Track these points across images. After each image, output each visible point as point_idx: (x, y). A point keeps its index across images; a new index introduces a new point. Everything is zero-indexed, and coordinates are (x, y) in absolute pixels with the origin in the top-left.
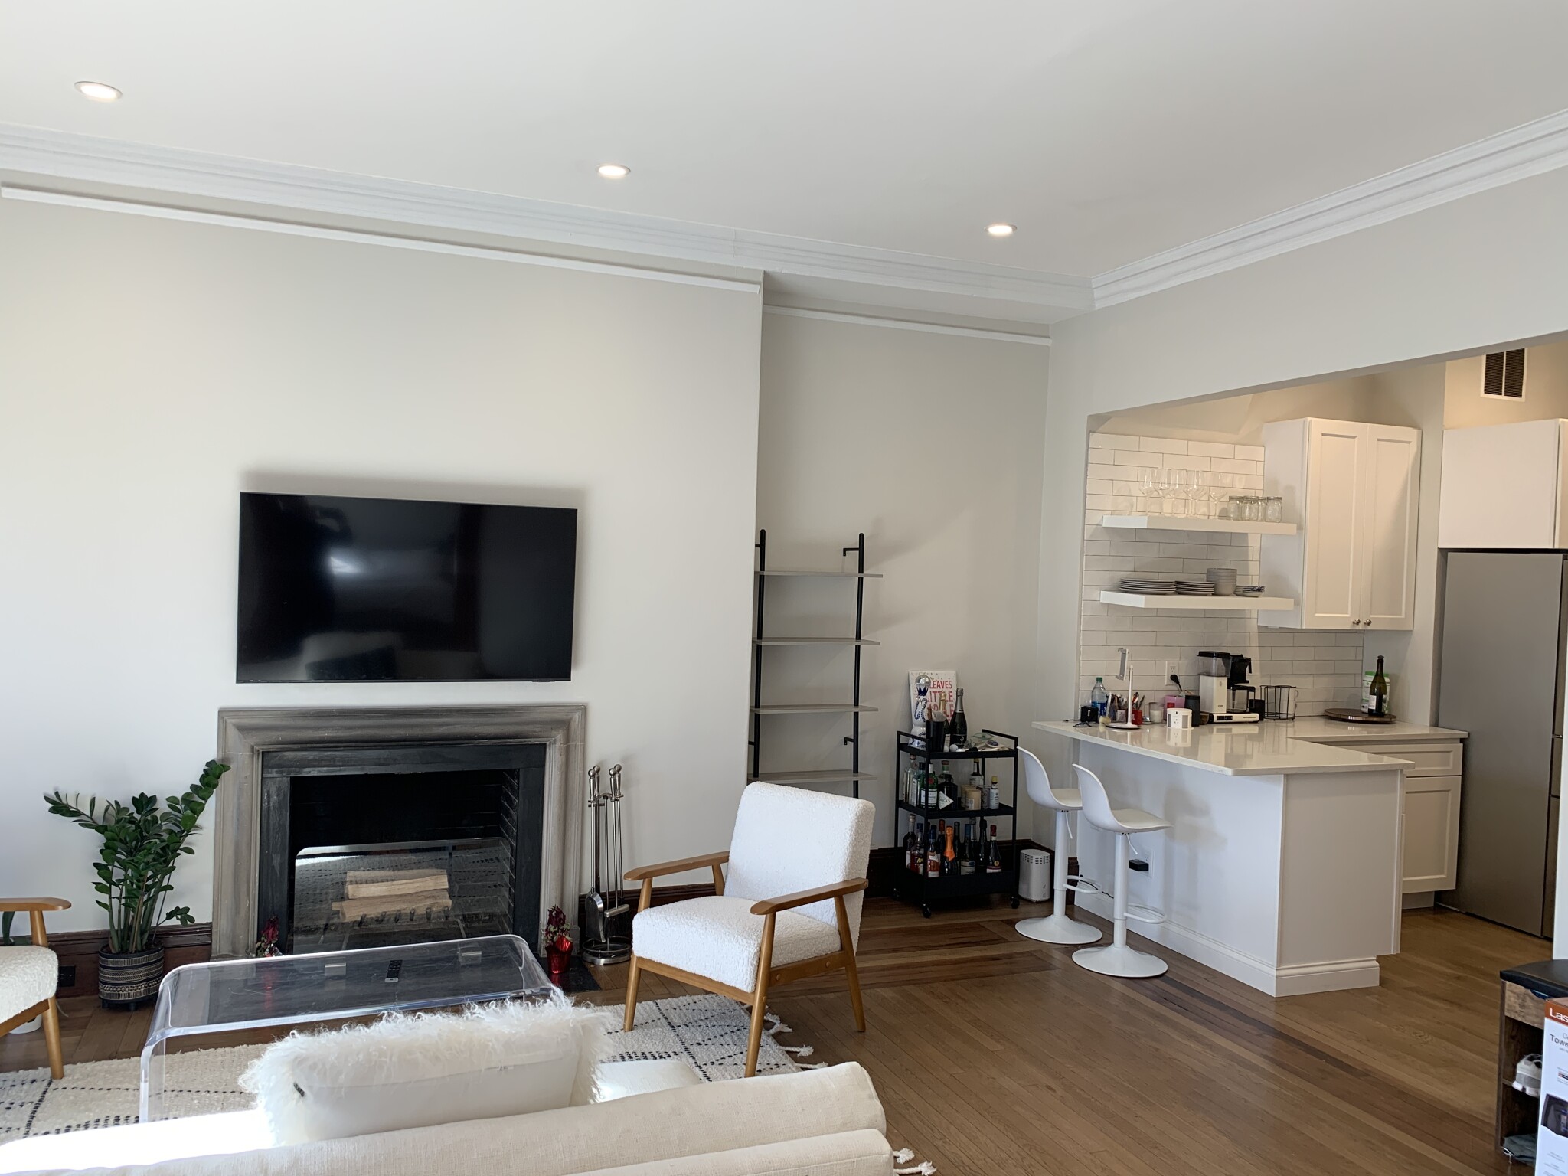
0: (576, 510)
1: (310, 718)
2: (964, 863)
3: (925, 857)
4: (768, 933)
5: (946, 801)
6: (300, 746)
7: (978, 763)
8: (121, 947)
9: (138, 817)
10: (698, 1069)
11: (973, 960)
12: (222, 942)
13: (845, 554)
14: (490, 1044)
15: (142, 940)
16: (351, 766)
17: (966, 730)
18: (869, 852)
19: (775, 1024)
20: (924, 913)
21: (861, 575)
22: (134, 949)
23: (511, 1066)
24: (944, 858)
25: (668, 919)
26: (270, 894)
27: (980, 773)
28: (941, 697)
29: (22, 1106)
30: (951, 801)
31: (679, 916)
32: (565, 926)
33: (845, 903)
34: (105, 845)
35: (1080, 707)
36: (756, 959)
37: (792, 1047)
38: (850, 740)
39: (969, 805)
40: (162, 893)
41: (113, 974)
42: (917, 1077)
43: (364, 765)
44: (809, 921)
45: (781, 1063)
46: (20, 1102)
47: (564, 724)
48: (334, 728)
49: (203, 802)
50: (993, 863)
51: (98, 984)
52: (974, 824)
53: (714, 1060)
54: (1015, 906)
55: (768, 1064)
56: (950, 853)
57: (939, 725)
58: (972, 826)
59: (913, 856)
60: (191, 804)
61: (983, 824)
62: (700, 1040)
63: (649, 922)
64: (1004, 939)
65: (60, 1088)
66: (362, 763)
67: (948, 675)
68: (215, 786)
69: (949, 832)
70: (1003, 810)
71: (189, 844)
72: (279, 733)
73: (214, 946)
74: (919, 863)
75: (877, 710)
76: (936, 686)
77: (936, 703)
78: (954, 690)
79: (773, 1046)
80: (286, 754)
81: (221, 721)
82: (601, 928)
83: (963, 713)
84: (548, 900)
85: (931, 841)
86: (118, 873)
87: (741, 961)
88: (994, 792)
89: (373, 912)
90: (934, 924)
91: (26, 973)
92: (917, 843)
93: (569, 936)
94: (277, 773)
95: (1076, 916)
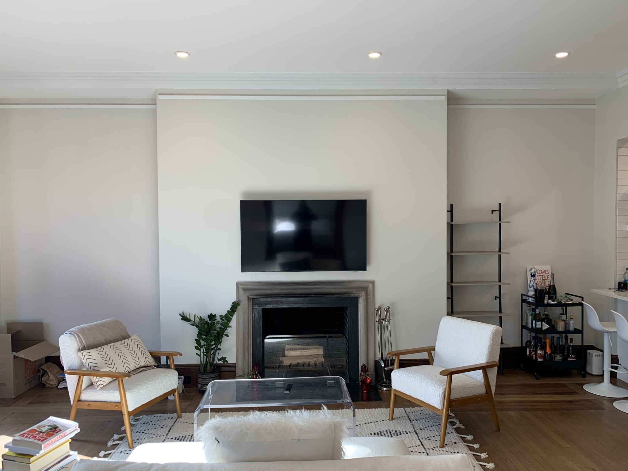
0: (366, 200)
1: (269, 285)
2: (556, 355)
3: (536, 352)
4: (449, 384)
5: (546, 326)
6: (265, 296)
7: (563, 309)
8: (204, 370)
9: (210, 322)
10: (419, 440)
11: (558, 402)
12: (240, 371)
13: (492, 213)
14: (294, 429)
15: (211, 369)
16: (284, 304)
17: (556, 293)
18: (500, 350)
19: (457, 423)
20: (536, 378)
21: (500, 222)
22: (208, 372)
23: (302, 439)
24: (546, 353)
25: (406, 374)
26: (256, 353)
27: (565, 313)
28: (543, 278)
29: (166, 427)
30: (549, 326)
31: (410, 373)
32: (368, 373)
33: (487, 372)
34: (198, 332)
35: (617, 282)
36: (443, 395)
37: (464, 435)
38: (498, 298)
39: (558, 328)
40: (218, 351)
41: (202, 380)
42: (523, 456)
43: (289, 304)
44: (470, 379)
45: (457, 442)
46: (166, 425)
47: (365, 289)
48: (277, 289)
49: (231, 317)
50: (572, 356)
51: (197, 384)
52: (562, 337)
53: (427, 437)
54: (584, 376)
55: (451, 442)
56: (548, 350)
57: (541, 291)
58: (561, 338)
59: (530, 351)
60: (227, 318)
61: (566, 338)
62: (422, 427)
63: (398, 375)
64: (576, 392)
65: (180, 422)
66: (288, 303)
67: (547, 268)
68: (235, 311)
69: (548, 340)
70: (576, 331)
71: (227, 333)
72: (257, 291)
73: (237, 372)
74: (533, 354)
75: (509, 284)
76: (540, 273)
77: (540, 281)
78: (550, 274)
79: (454, 433)
80: (260, 299)
81: (237, 287)
82: (384, 375)
83: (554, 286)
84: (362, 361)
85: (539, 344)
86: (203, 343)
87: (437, 395)
88: (572, 323)
89: (294, 362)
90: (540, 383)
91: (167, 379)
92: (532, 345)
93: (370, 377)
94: (257, 306)
95: (618, 384)
